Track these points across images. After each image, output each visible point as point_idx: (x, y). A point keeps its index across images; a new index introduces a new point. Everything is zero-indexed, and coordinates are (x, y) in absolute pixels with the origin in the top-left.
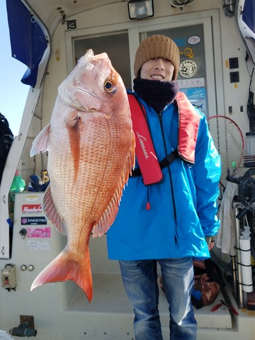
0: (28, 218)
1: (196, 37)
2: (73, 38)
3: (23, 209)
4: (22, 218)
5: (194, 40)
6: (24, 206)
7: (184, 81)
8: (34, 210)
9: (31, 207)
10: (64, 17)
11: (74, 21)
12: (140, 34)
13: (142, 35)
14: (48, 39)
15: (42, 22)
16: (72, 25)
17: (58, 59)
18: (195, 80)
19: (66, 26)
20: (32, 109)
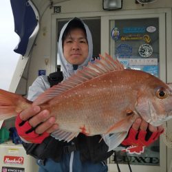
0: (8, 168)
1: (153, 27)
2: (57, 19)
3: (5, 159)
4: (3, 167)
5: (151, 29)
6: (6, 157)
7: (142, 60)
8: (14, 161)
9: (11, 158)
10: (52, 3)
11: (59, 7)
12: (110, 21)
13: (111, 22)
14: (38, 19)
15: (35, 6)
16: (58, 10)
17: (44, 34)
18: (150, 60)
19: (52, 10)
20: (21, 73)
